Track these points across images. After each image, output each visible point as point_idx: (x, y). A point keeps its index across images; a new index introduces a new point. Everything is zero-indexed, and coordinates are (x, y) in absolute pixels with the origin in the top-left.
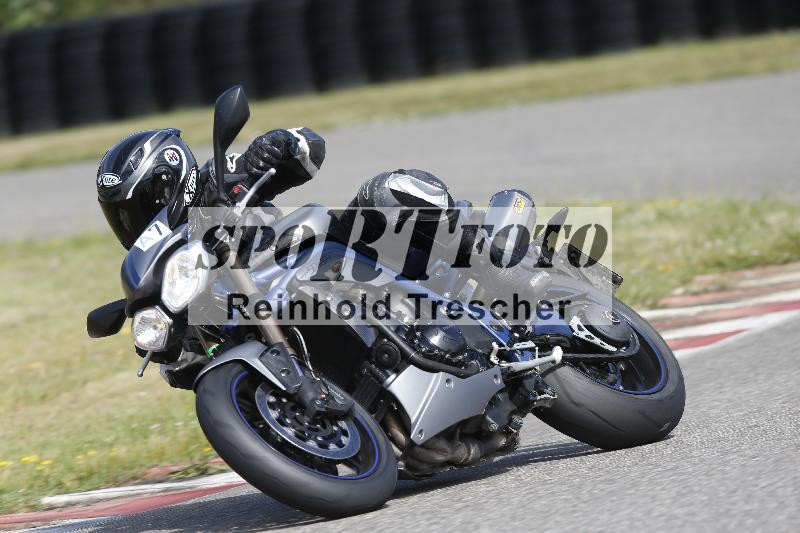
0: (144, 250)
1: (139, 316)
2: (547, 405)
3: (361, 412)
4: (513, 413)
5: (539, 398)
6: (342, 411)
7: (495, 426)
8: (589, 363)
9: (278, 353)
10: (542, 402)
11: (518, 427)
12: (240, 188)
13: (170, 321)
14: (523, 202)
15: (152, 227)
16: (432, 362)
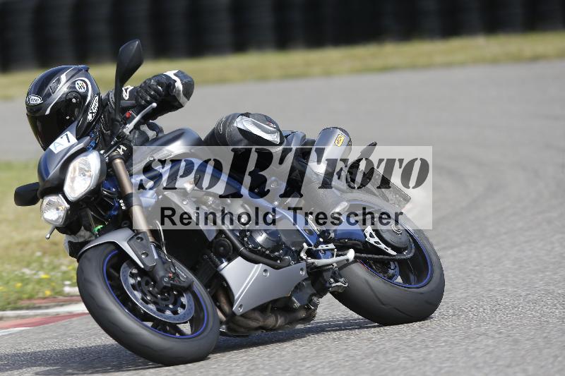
0: (56, 152)
1: (47, 199)
2: (340, 291)
3: (198, 287)
4: (314, 295)
5: (334, 285)
6: (184, 287)
7: (297, 304)
8: (376, 261)
9: (142, 239)
10: (337, 288)
11: (316, 306)
12: (131, 114)
13: (68, 206)
14: (343, 138)
15: (64, 136)
16: (255, 256)
